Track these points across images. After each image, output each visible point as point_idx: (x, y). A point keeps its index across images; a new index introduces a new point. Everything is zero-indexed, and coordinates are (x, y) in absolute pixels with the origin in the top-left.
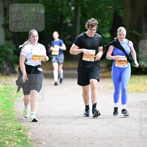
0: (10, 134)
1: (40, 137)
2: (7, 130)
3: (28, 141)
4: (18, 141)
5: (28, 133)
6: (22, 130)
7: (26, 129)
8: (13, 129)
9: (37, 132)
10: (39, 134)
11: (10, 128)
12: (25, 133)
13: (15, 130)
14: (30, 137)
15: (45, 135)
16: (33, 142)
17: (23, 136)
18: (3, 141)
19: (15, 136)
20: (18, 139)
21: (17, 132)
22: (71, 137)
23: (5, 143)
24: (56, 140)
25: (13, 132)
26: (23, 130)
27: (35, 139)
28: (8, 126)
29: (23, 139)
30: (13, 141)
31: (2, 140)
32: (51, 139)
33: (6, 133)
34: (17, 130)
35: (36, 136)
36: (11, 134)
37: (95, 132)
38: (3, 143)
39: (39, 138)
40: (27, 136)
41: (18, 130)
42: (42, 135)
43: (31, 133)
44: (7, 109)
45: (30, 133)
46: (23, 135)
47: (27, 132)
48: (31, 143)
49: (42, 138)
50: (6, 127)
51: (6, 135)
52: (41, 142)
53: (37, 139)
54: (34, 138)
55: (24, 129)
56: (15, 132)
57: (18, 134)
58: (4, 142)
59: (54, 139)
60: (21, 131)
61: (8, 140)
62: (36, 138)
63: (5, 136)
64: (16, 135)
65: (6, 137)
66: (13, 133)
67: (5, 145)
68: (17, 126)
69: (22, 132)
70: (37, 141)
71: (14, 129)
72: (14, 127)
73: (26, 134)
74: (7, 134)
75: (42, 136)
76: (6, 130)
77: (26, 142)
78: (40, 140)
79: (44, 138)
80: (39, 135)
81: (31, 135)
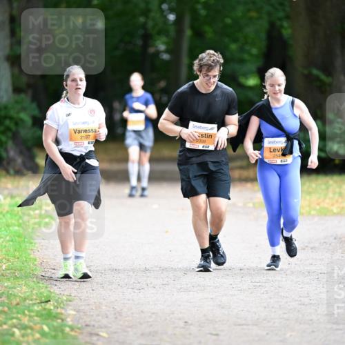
0: (24, 313)
1: (94, 320)
2: (18, 304)
3: (67, 329)
4: (42, 329)
5: (66, 310)
6: (52, 303)
7: (62, 302)
8: (32, 300)
9: (87, 308)
10: (92, 313)
11: (25, 299)
12: (59, 310)
13: (35, 304)
14: (72, 321)
15: (106, 314)
16: (78, 330)
17: (55, 317)
18: (6, 329)
19: (36, 318)
20: (43, 324)
21: (40, 307)
22: (166, 319)
23: (13, 334)
24: (131, 327)
25: (31, 308)
26: (56, 304)
27: (84, 324)
28: (20, 294)
29: (55, 324)
30: (31, 328)
31: (5, 327)
32: (121, 325)
33: (14, 310)
34: (41, 303)
35: (85, 317)
36: (26, 312)
37: (223, 308)
38: (7, 334)
39: (93, 323)
40: (63, 317)
41: (43, 304)
42: (98, 315)
43: (75, 310)
44: (17, 254)
45: (71, 310)
46: (54, 314)
47: (63, 308)
48: (73, 333)
49: (99, 322)
50: (14, 295)
51: (15, 315)
52: (96, 331)
53: (87, 325)
54: (81, 321)
55: (57, 301)
56: (36, 308)
57: (44, 312)
58: (10, 332)
59: (127, 323)
60: (50, 306)
61: (19, 326)
62: (85, 322)
63: (13, 318)
64: (39, 314)
65: (15, 321)
66: (33, 311)
67: (13, 338)
68: (41, 293)
69: (52, 308)
70: (89, 329)
71: (34, 302)
72: (35, 297)
73: (62, 314)
74: (18, 313)
75: (100, 318)
76: (14, 302)
77: (62, 331)
78: (94, 326)
79: (104, 321)
80: (92, 315)
81: (75, 315)
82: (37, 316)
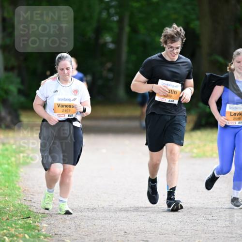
0: (11, 226)
1: (61, 231)
2: (7, 219)
3: (42, 237)
4: (25, 236)
5: (41, 224)
6: (31, 218)
7: (39, 218)
8: (17, 217)
9: (56, 222)
10: (59, 226)
11: (12, 216)
12: (36, 224)
13: (19, 219)
14: (45, 231)
15: (70, 227)
16: (49, 238)
17: (33, 228)
19: (20, 229)
20: (25, 233)
21: (23, 222)
22: (111, 230)
23: (4, 241)
24: (87, 235)
25: (17, 222)
28: (9, 213)
29: (33, 233)
30: (17, 236)
32: (80, 234)
33: (5, 224)
35: (54, 228)
36: (13, 225)
37: (151, 222)
39: (60, 233)
40: (39, 228)
41: (25, 220)
42: (64, 227)
43: (47, 224)
44: (7, 184)
45: (45, 223)
46: (33, 226)
47: (39, 222)
48: (46, 240)
49: (64, 232)
50: (5, 213)
51: (5, 227)
52: (62, 238)
53: (56, 234)
55: (35, 218)
56: (20, 222)
57: (26, 225)
58: (2, 239)
59: (84, 233)
60: (30, 221)
61: (8, 235)
62: (54, 232)
63: (4, 229)
64: (22, 227)
65: (5, 231)
66: (18, 224)
68: (24, 212)
70: (57, 237)
72: (19, 215)
73: (38, 226)
74: (7, 226)
75: (65, 229)
76: (5, 218)
77: (39, 238)
78: (61, 235)
79: (68, 232)
81: (47, 227)
82: (21, 228)
